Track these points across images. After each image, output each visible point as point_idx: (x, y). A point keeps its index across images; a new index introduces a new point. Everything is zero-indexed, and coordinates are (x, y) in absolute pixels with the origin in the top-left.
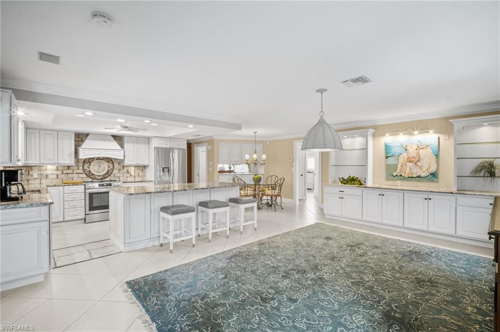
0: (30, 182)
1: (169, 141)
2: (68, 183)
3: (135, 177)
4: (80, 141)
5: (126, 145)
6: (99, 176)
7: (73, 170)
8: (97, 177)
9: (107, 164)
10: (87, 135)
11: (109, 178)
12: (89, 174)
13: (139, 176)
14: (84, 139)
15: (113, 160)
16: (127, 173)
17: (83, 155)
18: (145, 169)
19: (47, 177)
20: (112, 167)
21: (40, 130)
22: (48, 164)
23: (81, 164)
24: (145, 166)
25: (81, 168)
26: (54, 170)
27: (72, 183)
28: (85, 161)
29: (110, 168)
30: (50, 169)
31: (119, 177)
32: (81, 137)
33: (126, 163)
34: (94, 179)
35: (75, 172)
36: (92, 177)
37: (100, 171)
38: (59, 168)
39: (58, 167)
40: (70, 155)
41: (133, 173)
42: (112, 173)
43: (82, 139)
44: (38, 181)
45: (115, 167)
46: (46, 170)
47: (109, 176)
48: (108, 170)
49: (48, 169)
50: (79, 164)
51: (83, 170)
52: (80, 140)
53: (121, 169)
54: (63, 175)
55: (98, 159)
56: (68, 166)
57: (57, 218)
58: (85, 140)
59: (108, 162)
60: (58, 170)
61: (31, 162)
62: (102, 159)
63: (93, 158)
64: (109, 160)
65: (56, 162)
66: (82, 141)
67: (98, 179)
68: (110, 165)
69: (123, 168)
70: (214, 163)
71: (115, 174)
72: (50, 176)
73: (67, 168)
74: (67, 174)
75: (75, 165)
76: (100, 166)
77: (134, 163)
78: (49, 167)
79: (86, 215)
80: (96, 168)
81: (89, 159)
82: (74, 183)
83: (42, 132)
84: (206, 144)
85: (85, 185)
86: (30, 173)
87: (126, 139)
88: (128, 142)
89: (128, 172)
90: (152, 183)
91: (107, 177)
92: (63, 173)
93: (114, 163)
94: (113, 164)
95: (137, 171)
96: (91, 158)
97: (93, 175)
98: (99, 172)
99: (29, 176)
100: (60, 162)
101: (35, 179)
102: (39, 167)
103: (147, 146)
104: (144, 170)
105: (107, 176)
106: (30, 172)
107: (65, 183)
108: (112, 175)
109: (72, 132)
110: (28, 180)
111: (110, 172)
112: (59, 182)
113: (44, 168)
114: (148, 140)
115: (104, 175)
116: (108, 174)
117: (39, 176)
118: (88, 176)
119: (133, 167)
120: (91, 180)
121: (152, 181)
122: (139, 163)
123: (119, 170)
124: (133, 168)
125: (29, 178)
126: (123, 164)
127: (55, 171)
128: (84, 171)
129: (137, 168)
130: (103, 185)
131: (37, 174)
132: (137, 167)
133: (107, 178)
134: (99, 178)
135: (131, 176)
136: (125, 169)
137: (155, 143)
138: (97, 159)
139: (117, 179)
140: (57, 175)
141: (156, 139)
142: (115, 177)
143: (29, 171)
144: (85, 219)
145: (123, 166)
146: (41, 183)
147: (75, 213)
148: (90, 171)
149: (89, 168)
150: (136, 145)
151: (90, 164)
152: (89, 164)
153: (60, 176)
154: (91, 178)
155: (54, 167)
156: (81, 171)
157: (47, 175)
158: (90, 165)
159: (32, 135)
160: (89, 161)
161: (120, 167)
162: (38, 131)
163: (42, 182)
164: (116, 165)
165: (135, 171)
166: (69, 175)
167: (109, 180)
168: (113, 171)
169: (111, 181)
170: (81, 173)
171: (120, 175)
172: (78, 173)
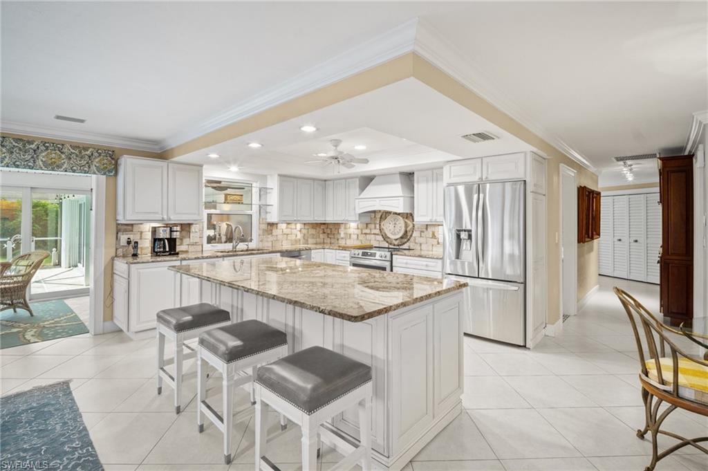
5: (416, 187)
6: (396, 240)
7: (371, 230)
9: (403, 221)
10: (374, 178)
11: (408, 243)
12: (386, 237)
16: (432, 238)
22: (351, 221)
23: (378, 222)
25: (378, 226)
28: (382, 217)
29: (408, 228)
31: (421, 244)
34: (391, 244)
35: (372, 232)
37: (396, 231)
42: (411, 236)
45: (416, 227)
46: (350, 228)
47: (407, 241)
48: (407, 231)
50: (376, 221)
51: (380, 230)
53: (424, 230)
54: (363, 236)
55: (395, 213)
56: (367, 224)
59: (406, 219)
60: (358, 229)
62: (399, 214)
63: (390, 213)
64: (408, 215)
67: (394, 245)
68: (409, 222)
69: (427, 229)
71: (415, 237)
72: (353, 236)
73: (366, 226)
74: (366, 234)
76: (395, 224)
78: (352, 225)
80: (391, 226)
87: (415, 176)
88: (419, 181)
89: (434, 236)
91: (406, 243)
92: (362, 233)
94: (413, 222)
96: (387, 212)
97: (389, 238)
98: (395, 234)
102: (345, 225)
105: (406, 240)
108: (412, 239)
109: (356, 177)
111: (409, 234)
113: (348, 226)
115: (401, 238)
116: (406, 237)
118: (384, 240)
120: (387, 245)
123: (422, 232)
128: (381, 232)
133: (406, 245)
134: (396, 243)
135: (438, 243)
137: (447, 177)
139: (418, 248)
142: (415, 243)
145: (427, 225)
151: (387, 220)
152: (385, 220)
154: (387, 242)
156: (377, 231)
158: (386, 223)
160: (386, 216)
161: (422, 226)
166: (368, 236)
167: (407, 248)
168: (412, 234)
169: (409, 249)
170: (378, 234)
171: (422, 240)
172: (375, 234)
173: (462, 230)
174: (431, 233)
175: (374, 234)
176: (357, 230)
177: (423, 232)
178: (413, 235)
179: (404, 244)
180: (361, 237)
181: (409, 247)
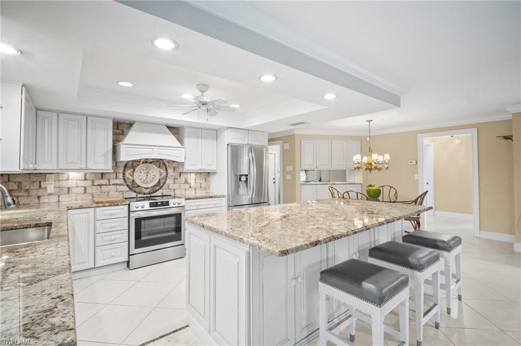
0: (42, 200)
1: (247, 134)
2: (102, 202)
3: (195, 189)
4: (120, 134)
5: (186, 140)
6: (147, 188)
7: (109, 180)
8: (144, 191)
9: (158, 169)
10: (130, 125)
11: (161, 191)
12: (133, 186)
13: (201, 187)
14: (125, 131)
15: (167, 164)
16: (185, 183)
17: (125, 156)
18: (209, 176)
19: (69, 191)
20: (164, 174)
21: (59, 113)
22: (71, 170)
23: (121, 171)
24: (209, 173)
25: (121, 176)
26: (80, 180)
27: (109, 202)
28: (126, 166)
29: (162, 177)
30: (74, 178)
31: (174, 190)
32: (120, 127)
33: (187, 168)
34: (140, 193)
35: (111, 183)
36: (137, 189)
37: (148, 180)
38: (87, 177)
39: (85, 174)
40: (105, 155)
41: (193, 184)
42: (164, 183)
43: (122, 130)
44: (54, 199)
45: (169, 175)
46: (68, 179)
47: (160, 188)
48: (159, 180)
49: (70, 178)
50: (117, 170)
51: (124, 179)
52: (120, 131)
53: (178, 177)
54: (95, 188)
55: (146, 161)
56: (102, 174)
57: (84, 263)
58: (127, 133)
59: (159, 167)
60: (86, 179)
61: (43, 167)
62: (151, 163)
63: (138, 161)
64: (160, 163)
65: (84, 166)
66: (123, 134)
67: (144, 194)
68: (162, 171)
69: (180, 176)
70: (294, 169)
71: (168, 184)
72: (74, 190)
73: (100, 176)
74: (100, 185)
75: (112, 171)
76: (148, 172)
77: (197, 168)
78: (73, 175)
79: (129, 255)
80: (143, 176)
81: (133, 161)
82: (112, 202)
83: (62, 116)
84: (281, 141)
85: (129, 205)
86: (43, 185)
87: (186, 131)
88: (189, 137)
89: (186, 182)
90: (224, 199)
91: (158, 190)
92: (93, 185)
93: (168, 168)
94: (167, 170)
95: (200, 180)
96: (135, 161)
97: (138, 186)
98: (147, 183)
99: (41, 190)
100: (89, 166)
101: (50, 195)
102: (57, 175)
103: (215, 142)
104: (207, 179)
105: (158, 188)
106: (42, 183)
107: (97, 203)
108: (165, 186)
109: (110, 118)
110: (39, 197)
111: (162, 182)
112: (87, 199)
113: (65, 176)
114: (216, 133)
115: (154, 186)
116: (160, 185)
117: (57, 190)
118: (131, 189)
119: (194, 174)
120: (134, 195)
121: (224, 196)
122: (204, 167)
123: (175, 179)
124: (193, 176)
125: (40, 193)
126: (180, 170)
127: (80, 182)
128: (125, 182)
129: (199, 175)
130: (156, 205)
131: (53, 186)
132: (198, 173)
133: (158, 192)
134: (147, 191)
135: (190, 187)
136: (183, 177)
137: (229, 138)
138: (143, 163)
139: (172, 193)
140: (85, 188)
141: (229, 130)
142: (169, 189)
143: (40, 182)
144: (128, 262)
145: (180, 173)
146: (59, 201)
147: (113, 254)
148: (133, 181)
149: (132, 176)
150: (200, 140)
151: (134, 170)
152: (132, 170)
153: (90, 190)
154: (135, 192)
155: (80, 175)
156: (121, 181)
157: (69, 188)
158: (133, 172)
159: (46, 120)
160: (132, 165)
161: (176, 174)
162: (56, 114)
163: (60, 199)
164: (170, 171)
165: (195, 180)
166: (103, 187)
167: (160, 195)
168: (165, 181)
169: (163, 196)
170: (121, 185)
171: (175, 186)
172: (116, 184)
173: (243, 175)
174: (184, 179)
175: (113, 185)
176: (86, 182)
177: (177, 179)
178: (166, 183)
179: (156, 191)
180: (91, 190)
181: (163, 193)
